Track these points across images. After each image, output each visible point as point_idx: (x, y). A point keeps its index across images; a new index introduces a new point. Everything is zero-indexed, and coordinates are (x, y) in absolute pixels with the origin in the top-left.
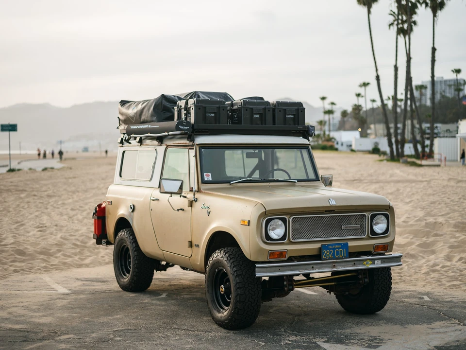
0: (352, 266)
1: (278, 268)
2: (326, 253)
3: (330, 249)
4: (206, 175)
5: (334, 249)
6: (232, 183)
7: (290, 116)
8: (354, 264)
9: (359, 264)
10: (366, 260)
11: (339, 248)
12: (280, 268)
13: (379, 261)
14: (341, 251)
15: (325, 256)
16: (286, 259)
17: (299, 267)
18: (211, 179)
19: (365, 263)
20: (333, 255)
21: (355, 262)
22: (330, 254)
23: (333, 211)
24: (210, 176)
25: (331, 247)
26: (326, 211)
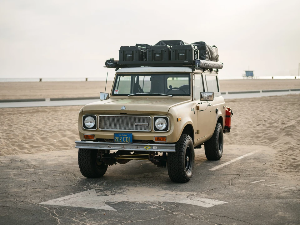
0: (136, 149)
1: (87, 145)
2: (118, 138)
3: (120, 136)
4: (116, 91)
5: (123, 137)
6: (128, 95)
7: (182, 54)
8: (138, 147)
9: (141, 148)
10: (146, 145)
11: (126, 136)
12: (89, 145)
13: (156, 148)
14: (127, 138)
15: (117, 140)
16: (94, 140)
17: (100, 145)
18: (118, 93)
19: (145, 147)
20: (122, 140)
21: (138, 146)
22: (120, 139)
23: (126, 113)
24: (118, 92)
25: (120, 135)
26: (121, 113)
